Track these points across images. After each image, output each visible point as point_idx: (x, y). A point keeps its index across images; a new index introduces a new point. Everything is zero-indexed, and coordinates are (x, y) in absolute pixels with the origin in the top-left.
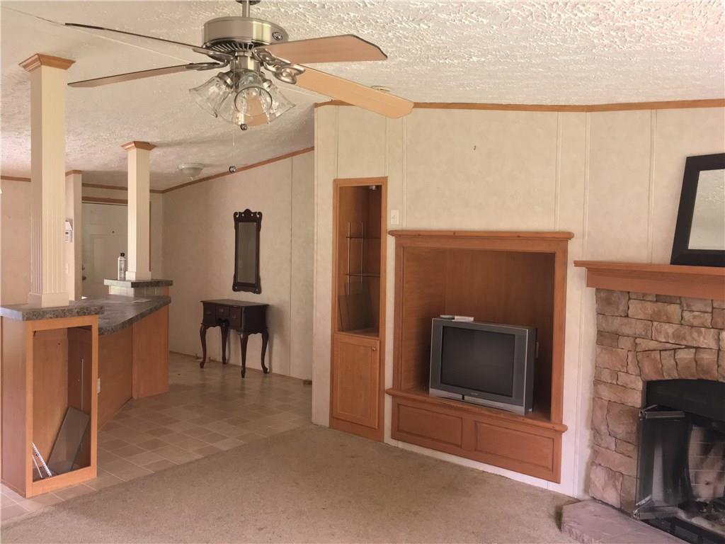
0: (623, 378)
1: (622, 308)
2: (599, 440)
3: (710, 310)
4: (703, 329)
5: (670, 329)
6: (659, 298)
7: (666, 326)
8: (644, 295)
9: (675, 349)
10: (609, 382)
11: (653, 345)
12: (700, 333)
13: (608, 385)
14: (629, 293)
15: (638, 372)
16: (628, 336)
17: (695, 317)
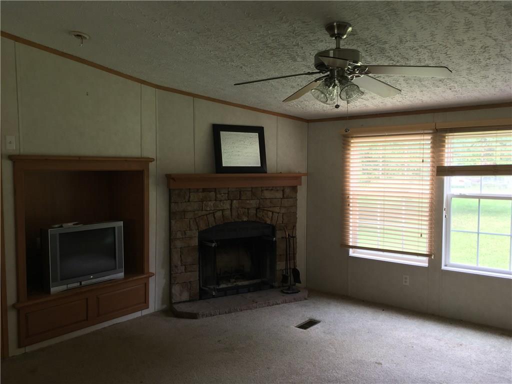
0: (189, 233)
1: (187, 197)
2: (176, 270)
3: (227, 192)
4: (225, 201)
5: (211, 204)
6: (204, 190)
7: (210, 203)
8: (198, 190)
9: (214, 213)
10: (181, 237)
11: (204, 212)
12: (224, 203)
13: (181, 239)
14: (190, 189)
15: (197, 228)
16: (190, 211)
17: (222, 196)
